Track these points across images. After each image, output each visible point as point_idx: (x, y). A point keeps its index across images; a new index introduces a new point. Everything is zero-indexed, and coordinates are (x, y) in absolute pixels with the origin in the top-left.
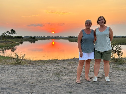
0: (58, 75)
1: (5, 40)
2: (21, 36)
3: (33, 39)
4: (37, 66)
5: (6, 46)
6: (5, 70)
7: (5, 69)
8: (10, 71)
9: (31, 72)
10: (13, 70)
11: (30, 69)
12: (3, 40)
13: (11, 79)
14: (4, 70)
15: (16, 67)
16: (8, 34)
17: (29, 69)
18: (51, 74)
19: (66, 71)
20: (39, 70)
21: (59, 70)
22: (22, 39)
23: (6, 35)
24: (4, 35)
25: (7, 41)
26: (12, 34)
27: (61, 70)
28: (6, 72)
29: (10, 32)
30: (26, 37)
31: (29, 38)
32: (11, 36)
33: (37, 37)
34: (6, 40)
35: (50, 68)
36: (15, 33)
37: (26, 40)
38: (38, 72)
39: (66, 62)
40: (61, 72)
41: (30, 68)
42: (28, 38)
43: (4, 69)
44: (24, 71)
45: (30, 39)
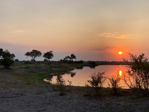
22: (82, 64)
23: (67, 60)
25: (62, 67)
29: (70, 57)
31: (89, 63)
32: (71, 60)
36: (75, 58)
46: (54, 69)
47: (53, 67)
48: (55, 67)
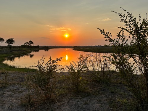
22: (39, 48)
29: (29, 43)
36: (32, 44)
45: (45, 48)
46: (14, 52)
47: (14, 51)
48: (15, 51)
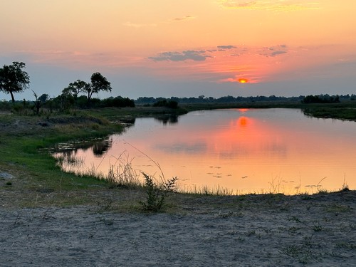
0: (300, 255)
1: (75, 115)
2: (128, 99)
3: (170, 110)
4: (217, 219)
5: (78, 137)
6: (119, 232)
7: (117, 229)
8: (137, 234)
9: (205, 242)
10: (144, 232)
11: (197, 229)
12: (68, 116)
13: (148, 262)
14: (117, 231)
15: (151, 222)
16: (82, 93)
17: (196, 232)
18: (276, 252)
19: (324, 239)
20: (229, 234)
21: (301, 238)
22: (131, 109)
23: (75, 95)
24: (70, 95)
25: (82, 119)
26: (96, 90)
27: (306, 238)
28: (125, 239)
29: (88, 85)
30: (145, 100)
31: (155, 105)
32: (92, 97)
33: (185, 99)
34: (78, 116)
35: (263, 226)
36: (106, 89)
37: (146, 114)
38: (228, 242)
39: (316, 206)
40: (307, 243)
41: (196, 226)
42: (151, 103)
43: (115, 226)
44: (182, 237)
45: (161, 109)
